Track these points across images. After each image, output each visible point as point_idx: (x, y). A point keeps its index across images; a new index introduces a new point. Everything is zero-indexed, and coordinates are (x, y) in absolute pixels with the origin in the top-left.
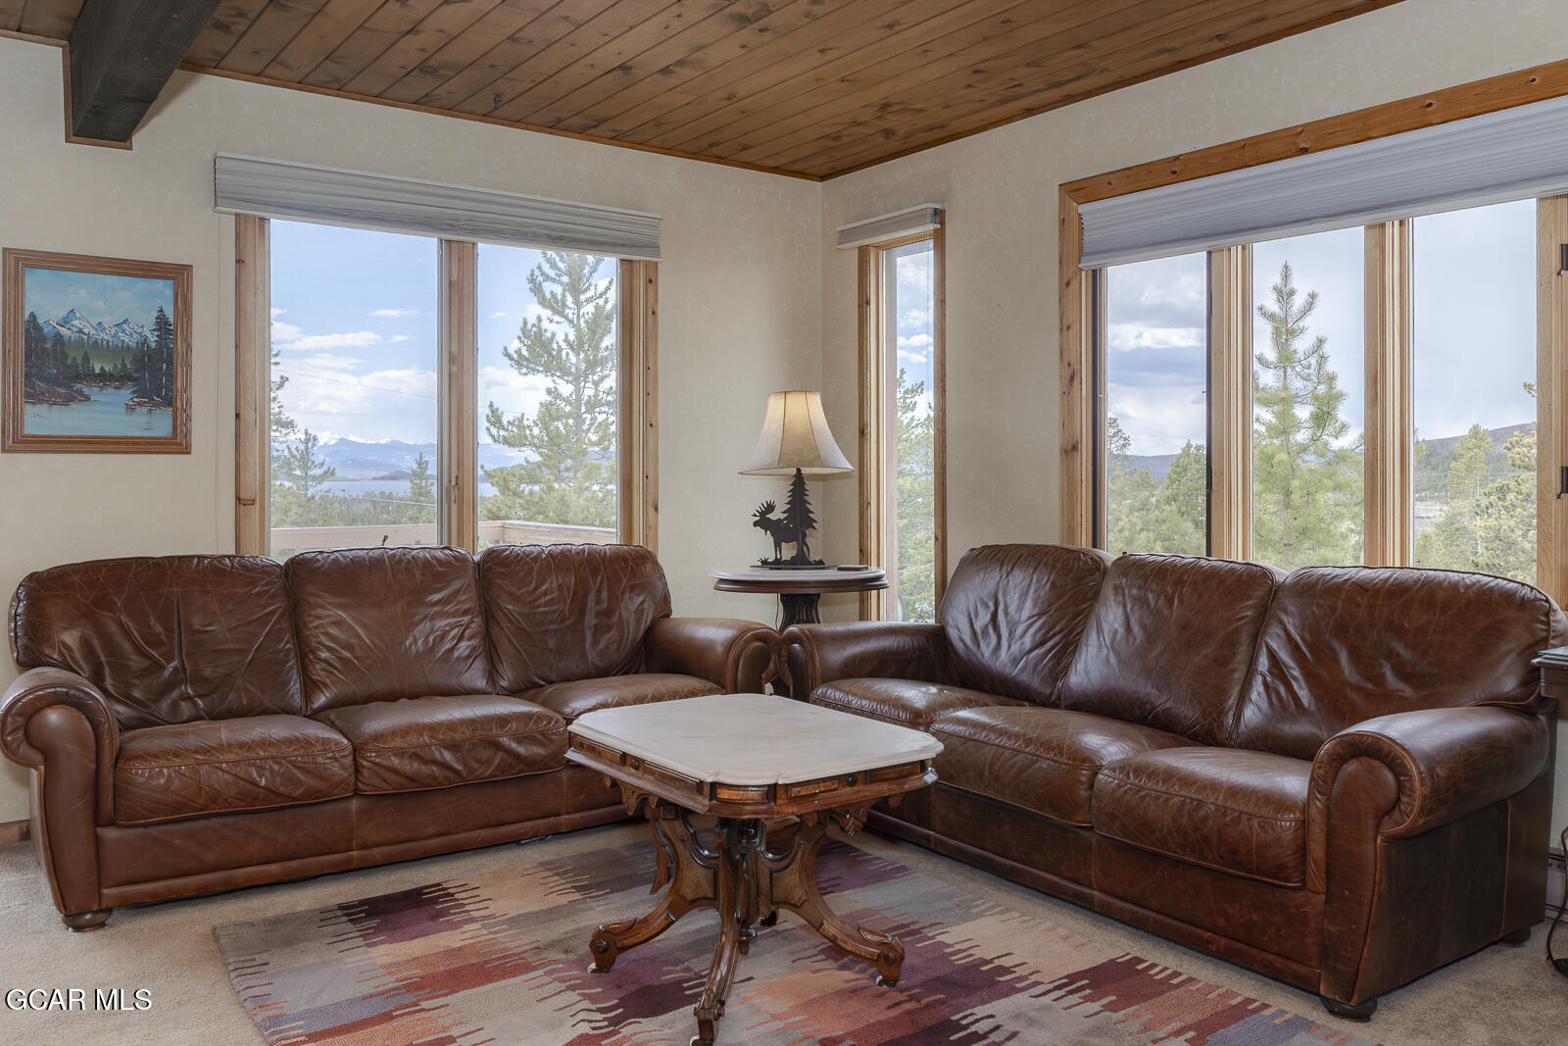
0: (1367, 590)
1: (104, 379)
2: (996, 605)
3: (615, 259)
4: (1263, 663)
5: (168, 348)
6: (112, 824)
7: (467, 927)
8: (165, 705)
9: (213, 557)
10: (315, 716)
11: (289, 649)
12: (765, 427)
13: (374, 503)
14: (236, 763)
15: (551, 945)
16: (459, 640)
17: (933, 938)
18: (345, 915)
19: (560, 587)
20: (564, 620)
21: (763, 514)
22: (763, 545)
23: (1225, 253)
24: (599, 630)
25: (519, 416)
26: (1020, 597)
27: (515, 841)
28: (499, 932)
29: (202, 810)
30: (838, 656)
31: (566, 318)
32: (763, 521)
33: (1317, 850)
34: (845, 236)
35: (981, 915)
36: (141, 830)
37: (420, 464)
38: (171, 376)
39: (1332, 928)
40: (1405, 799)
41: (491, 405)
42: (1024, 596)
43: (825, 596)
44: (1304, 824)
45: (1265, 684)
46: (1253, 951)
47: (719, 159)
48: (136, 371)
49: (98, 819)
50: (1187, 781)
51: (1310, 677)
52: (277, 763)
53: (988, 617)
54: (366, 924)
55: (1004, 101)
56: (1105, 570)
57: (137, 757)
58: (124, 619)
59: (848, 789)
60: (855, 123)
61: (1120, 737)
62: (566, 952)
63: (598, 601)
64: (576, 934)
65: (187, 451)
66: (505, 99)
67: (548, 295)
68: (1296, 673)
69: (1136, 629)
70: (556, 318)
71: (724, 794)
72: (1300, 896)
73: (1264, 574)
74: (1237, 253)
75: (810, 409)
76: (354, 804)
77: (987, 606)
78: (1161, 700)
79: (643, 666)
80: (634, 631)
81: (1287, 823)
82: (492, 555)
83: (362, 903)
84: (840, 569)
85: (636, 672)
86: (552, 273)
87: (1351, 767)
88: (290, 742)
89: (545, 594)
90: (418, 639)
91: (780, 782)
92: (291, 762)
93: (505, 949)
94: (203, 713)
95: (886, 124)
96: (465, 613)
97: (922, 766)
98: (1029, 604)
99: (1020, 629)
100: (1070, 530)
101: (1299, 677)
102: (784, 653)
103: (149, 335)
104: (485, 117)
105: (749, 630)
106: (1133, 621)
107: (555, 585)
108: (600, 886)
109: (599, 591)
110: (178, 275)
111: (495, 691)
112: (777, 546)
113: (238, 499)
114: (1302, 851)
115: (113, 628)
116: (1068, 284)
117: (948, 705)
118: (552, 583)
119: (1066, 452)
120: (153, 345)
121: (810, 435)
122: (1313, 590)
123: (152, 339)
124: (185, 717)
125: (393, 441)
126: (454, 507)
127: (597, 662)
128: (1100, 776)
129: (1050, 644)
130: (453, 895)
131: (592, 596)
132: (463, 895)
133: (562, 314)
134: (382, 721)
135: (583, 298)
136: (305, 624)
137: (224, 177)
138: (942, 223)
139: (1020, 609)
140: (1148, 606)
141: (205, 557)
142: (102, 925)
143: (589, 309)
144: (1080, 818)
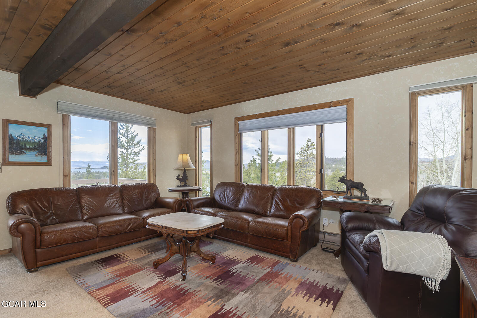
0: (292, 189)
1: (30, 149)
2: (225, 193)
3: (146, 127)
4: (274, 202)
5: (46, 143)
6: (39, 248)
7: (126, 262)
8: (49, 221)
9: (59, 188)
10: (85, 221)
11: (78, 207)
12: (178, 160)
13: (75, 173)
14: (70, 233)
15: (146, 264)
16: (117, 204)
17: (221, 255)
18: (97, 262)
19: (137, 192)
20: (139, 198)
21: (177, 177)
22: (178, 183)
23: (264, 132)
24: (146, 200)
26: (229, 191)
27: (132, 243)
28: (134, 262)
29: (62, 243)
30: (196, 203)
31: (125, 137)
32: (178, 178)
33: (290, 234)
34: (192, 125)
35: (228, 250)
36: (47, 249)
37: (89, 166)
38: (47, 149)
39: (292, 247)
40: (305, 225)
42: (230, 192)
43: (190, 192)
44: (287, 230)
45: (275, 206)
46: (278, 252)
47: (167, 109)
48: (38, 147)
49: (36, 247)
50: (267, 224)
51: (283, 205)
52: (80, 232)
53: (223, 195)
54: (103, 264)
55: (225, 102)
56: (245, 187)
57: (46, 233)
58: (38, 202)
59: (211, 229)
60: (196, 104)
61: (252, 216)
62: (149, 265)
63: (146, 195)
64: (150, 261)
65: (51, 165)
66: (125, 94)
68: (280, 204)
69: (251, 197)
70: (123, 137)
71: (189, 232)
72: (286, 242)
73: (274, 187)
74: (266, 132)
75: (187, 157)
76: (97, 239)
77: (223, 193)
78: (257, 209)
79: (155, 207)
80: (153, 200)
81: (284, 230)
82: (123, 186)
83: (101, 259)
84: (193, 187)
85: (153, 208)
87: (295, 220)
88: (83, 227)
89: (135, 193)
90: (107, 204)
91: (200, 229)
92: (83, 232)
93: (136, 266)
94: (58, 222)
95: (202, 105)
96: (118, 198)
97: (221, 224)
98: (231, 193)
99: (229, 197)
100: (236, 179)
101: (281, 205)
102: (185, 203)
103: (41, 140)
104: (120, 97)
105: (177, 200)
106: (251, 196)
107: (136, 192)
108: (153, 251)
109: (146, 193)
110: (49, 127)
111: (124, 213)
112: (180, 183)
113: (63, 175)
114: (287, 234)
115: (35, 204)
116: (236, 136)
117: (219, 212)
118: (136, 191)
119: (236, 165)
120: (42, 142)
121: (187, 162)
122: (282, 190)
123: (42, 141)
124: (54, 223)
125: (80, 161)
126: (113, 176)
127: (146, 207)
128: (250, 224)
129: (235, 200)
130: (121, 256)
131: (144, 194)
132: (123, 256)
133: (124, 136)
134: (102, 221)
135: (129, 133)
136: (82, 202)
137: (60, 106)
138: (212, 123)
139: (229, 194)
140: (253, 193)
141: (57, 188)
142: (36, 271)
144: (247, 231)
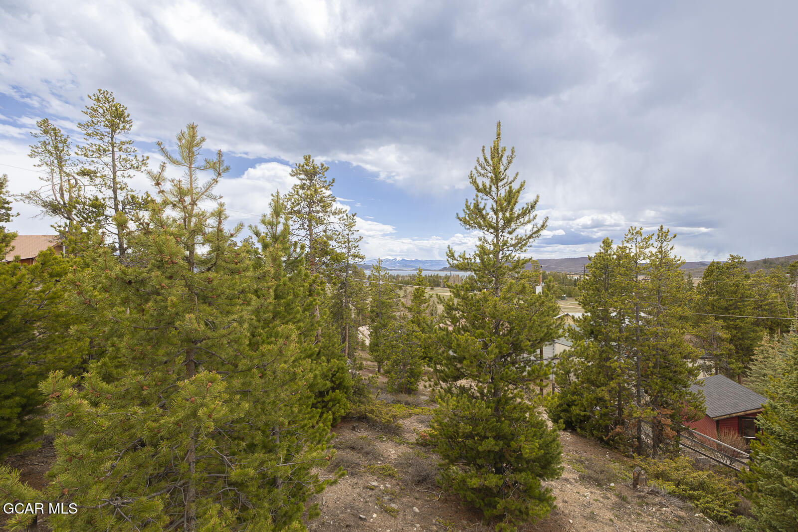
25: (463, 252)
31: (491, 196)
41: (449, 247)
67: (481, 186)
70: (486, 197)
86: (483, 172)
133: (488, 195)
135: (500, 184)
143: (503, 192)
